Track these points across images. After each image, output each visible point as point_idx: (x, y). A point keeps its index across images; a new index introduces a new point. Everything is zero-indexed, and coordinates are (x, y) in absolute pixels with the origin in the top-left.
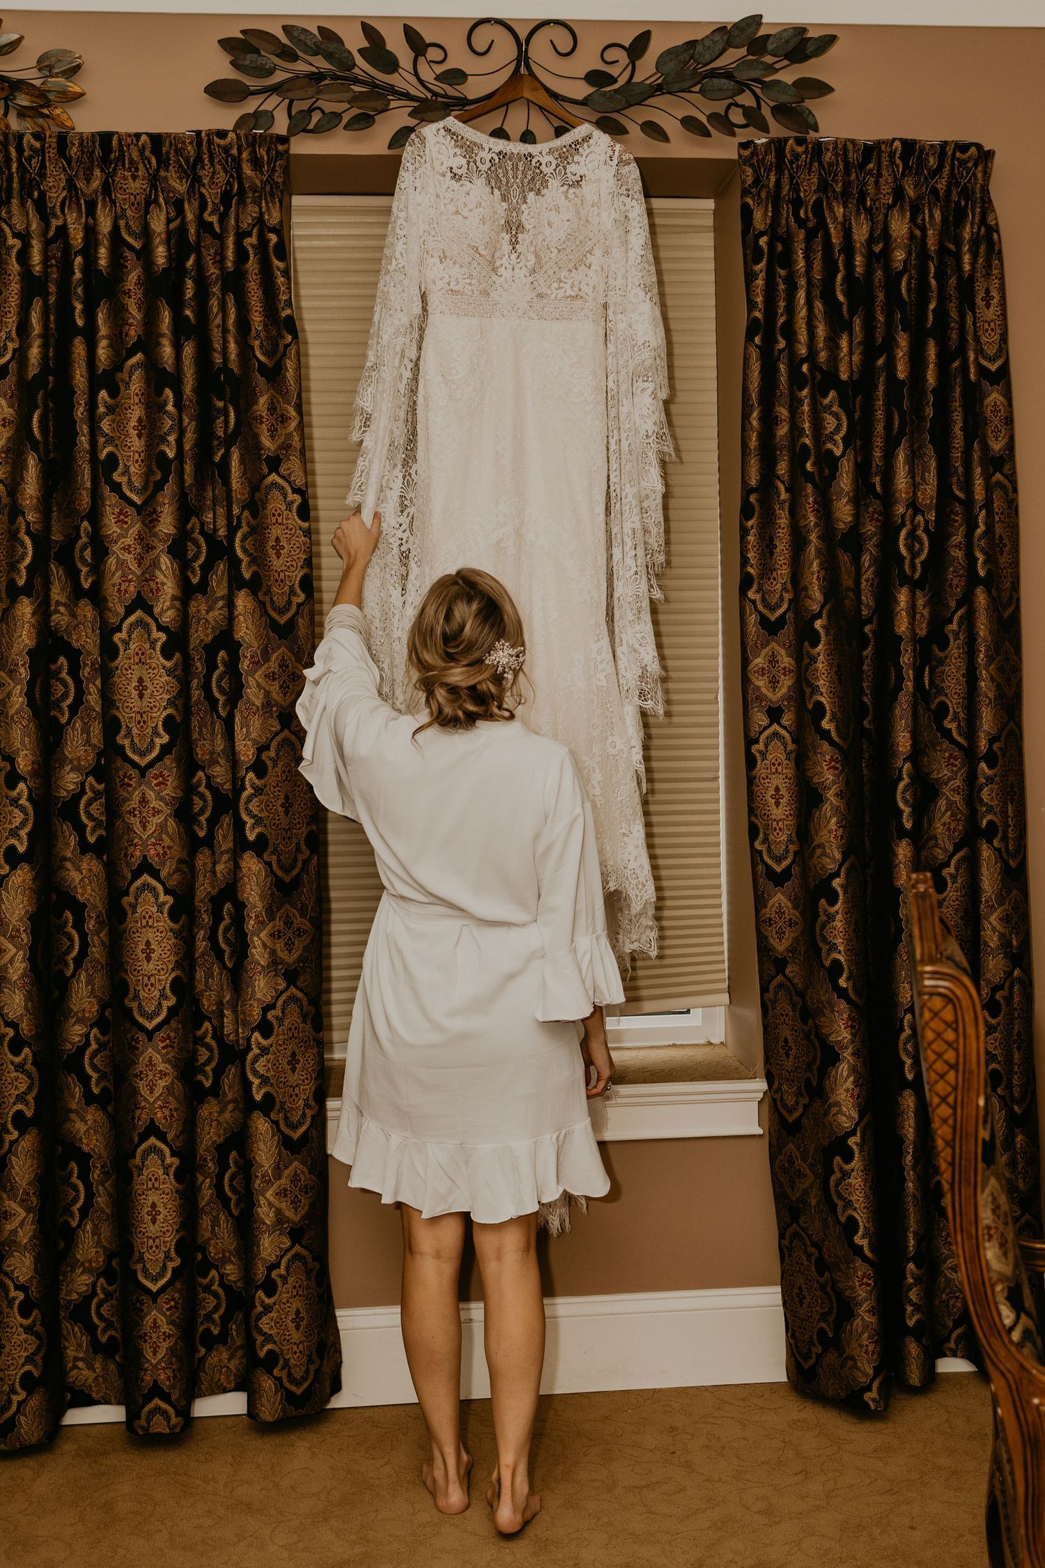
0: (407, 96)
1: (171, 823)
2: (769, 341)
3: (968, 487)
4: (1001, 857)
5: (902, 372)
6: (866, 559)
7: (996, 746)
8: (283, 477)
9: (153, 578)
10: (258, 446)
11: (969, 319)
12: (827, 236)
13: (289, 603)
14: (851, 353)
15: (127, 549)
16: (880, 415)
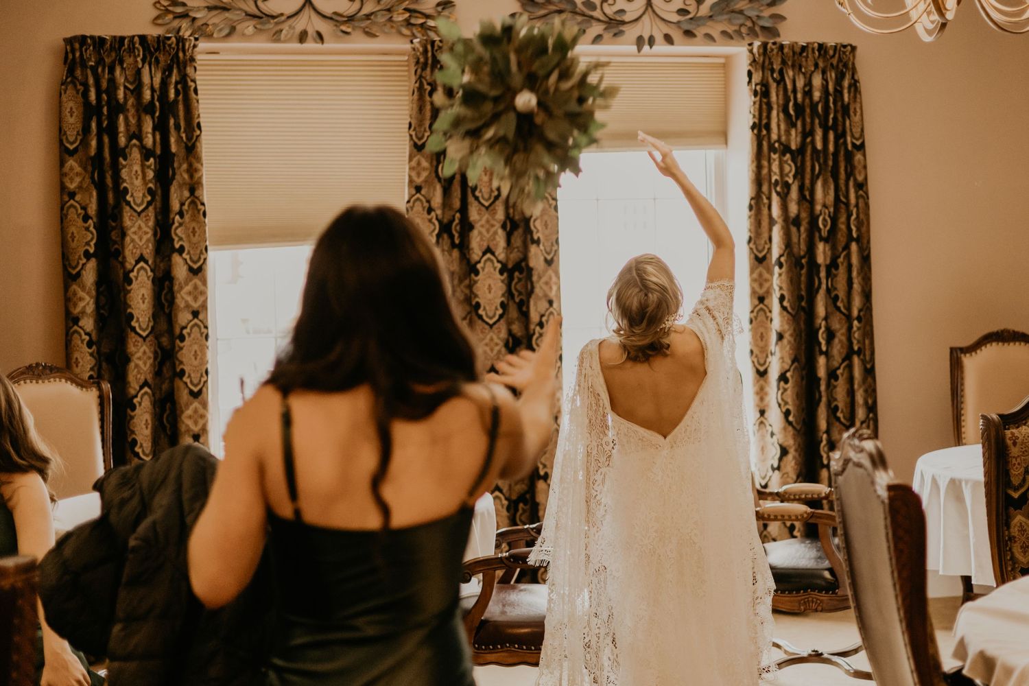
0: (599, 20)
2: (760, 131)
3: (847, 196)
4: (863, 363)
5: (819, 146)
6: (802, 229)
7: (862, 314)
9: (494, 239)
11: (848, 123)
12: (785, 85)
14: (796, 136)
15: (482, 226)
16: (809, 164)
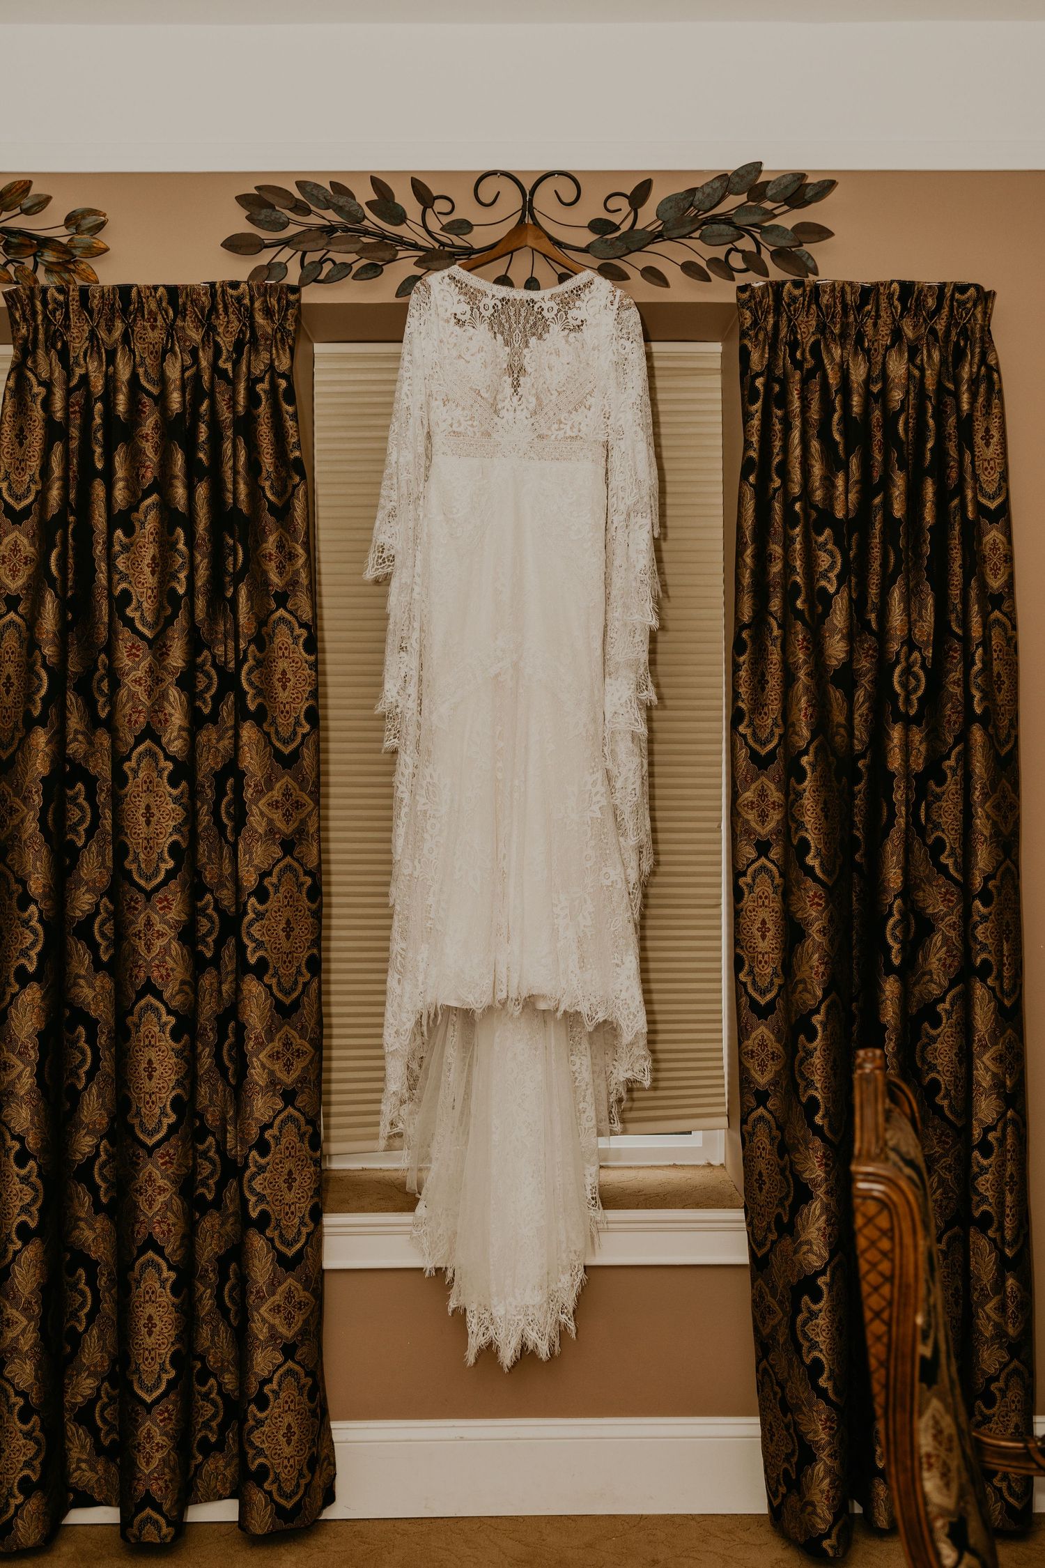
0: (416, 246)
1: (175, 946)
2: (764, 480)
3: (965, 623)
4: (995, 996)
5: (898, 510)
6: (860, 695)
7: (991, 884)
8: (291, 612)
9: (162, 709)
10: (267, 583)
11: (968, 457)
12: (825, 377)
13: (295, 733)
14: (847, 492)
15: (138, 681)
16: (876, 552)
